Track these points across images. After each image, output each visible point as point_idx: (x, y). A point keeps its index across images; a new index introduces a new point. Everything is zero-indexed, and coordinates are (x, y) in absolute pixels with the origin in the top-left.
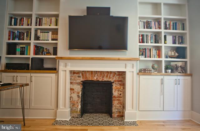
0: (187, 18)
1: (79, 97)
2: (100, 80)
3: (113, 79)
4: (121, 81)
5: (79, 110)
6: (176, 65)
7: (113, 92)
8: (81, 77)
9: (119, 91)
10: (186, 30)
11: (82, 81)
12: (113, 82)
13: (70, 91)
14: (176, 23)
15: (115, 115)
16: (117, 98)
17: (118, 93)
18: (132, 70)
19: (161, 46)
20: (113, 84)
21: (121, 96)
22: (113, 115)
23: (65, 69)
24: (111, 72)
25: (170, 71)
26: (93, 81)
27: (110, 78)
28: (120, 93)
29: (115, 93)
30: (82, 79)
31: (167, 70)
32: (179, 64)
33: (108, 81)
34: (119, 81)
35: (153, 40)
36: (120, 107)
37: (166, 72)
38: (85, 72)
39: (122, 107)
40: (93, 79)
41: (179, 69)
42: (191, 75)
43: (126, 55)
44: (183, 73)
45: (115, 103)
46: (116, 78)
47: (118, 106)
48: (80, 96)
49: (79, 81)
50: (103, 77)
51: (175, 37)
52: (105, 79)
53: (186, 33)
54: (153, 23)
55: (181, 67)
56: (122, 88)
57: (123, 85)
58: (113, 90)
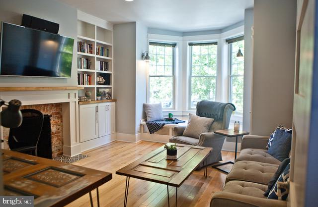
3: (51, 111)
4: (58, 113)
6: (104, 91)
7: (51, 127)
9: (57, 125)
10: (111, 57)
12: (51, 116)
15: (55, 154)
16: (55, 134)
18: (74, 100)
19: (94, 73)
20: (51, 118)
21: (60, 130)
22: (53, 155)
24: (48, 105)
25: (100, 97)
27: (47, 111)
28: (58, 127)
29: (54, 129)
32: (107, 90)
33: (45, 115)
35: (85, 66)
36: (59, 143)
37: (97, 100)
39: (61, 144)
41: (107, 95)
42: (115, 100)
44: (110, 99)
45: (55, 142)
46: (53, 111)
51: (102, 62)
53: (111, 60)
54: (86, 45)
55: (108, 93)
56: (60, 122)
57: (61, 117)
58: (51, 126)
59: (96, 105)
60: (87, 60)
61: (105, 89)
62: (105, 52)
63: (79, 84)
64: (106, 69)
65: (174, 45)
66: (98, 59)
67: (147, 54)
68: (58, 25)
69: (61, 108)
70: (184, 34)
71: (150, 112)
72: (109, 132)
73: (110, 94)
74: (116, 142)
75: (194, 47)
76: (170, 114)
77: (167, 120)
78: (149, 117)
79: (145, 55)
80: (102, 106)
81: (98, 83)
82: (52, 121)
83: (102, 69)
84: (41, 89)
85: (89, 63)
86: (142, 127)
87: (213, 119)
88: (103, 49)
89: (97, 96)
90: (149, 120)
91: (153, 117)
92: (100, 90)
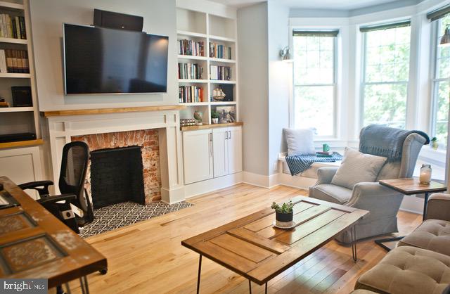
0: (235, 40)
1: (87, 183)
2: (121, 146)
3: (142, 141)
4: (153, 143)
6: (224, 110)
7: (143, 162)
9: (151, 160)
10: (234, 59)
12: (142, 147)
14: (222, 46)
15: (149, 198)
16: (150, 172)
17: (151, 164)
18: (174, 124)
19: (207, 83)
20: (143, 150)
21: (156, 167)
22: (146, 200)
23: (62, 134)
24: (137, 131)
25: (217, 119)
26: (109, 149)
27: (136, 140)
28: (153, 162)
29: (147, 165)
31: (214, 119)
32: (228, 109)
33: (133, 146)
34: (150, 144)
35: (194, 74)
37: (212, 123)
38: (94, 136)
39: (158, 186)
40: (109, 147)
41: (228, 116)
42: (241, 124)
43: (162, 100)
44: (233, 122)
45: (149, 182)
46: (146, 139)
47: (152, 184)
48: (89, 180)
50: (125, 140)
51: (221, 67)
52: (130, 143)
53: (234, 64)
54: (193, 44)
55: (229, 113)
56: (156, 155)
57: (158, 148)
58: (143, 160)
59: (210, 131)
60: (196, 65)
61: (225, 107)
62: (226, 52)
63: (184, 102)
64: (228, 78)
65: (335, 33)
66: (213, 63)
67: (288, 51)
68: (141, 19)
69: (156, 135)
70: (351, 12)
71: (293, 142)
72: (232, 170)
73: (233, 115)
74: (242, 185)
75: (370, 34)
76: (324, 146)
77: (320, 155)
78: (291, 149)
79: (285, 53)
80: (220, 132)
81: (214, 99)
82: (144, 155)
83: (220, 78)
84: (121, 111)
85: (199, 70)
86: (281, 165)
87: (385, 159)
88: (222, 49)
89: (212, 117)
90: (291, 153)
91: (297, 149)
92: (218, 109)
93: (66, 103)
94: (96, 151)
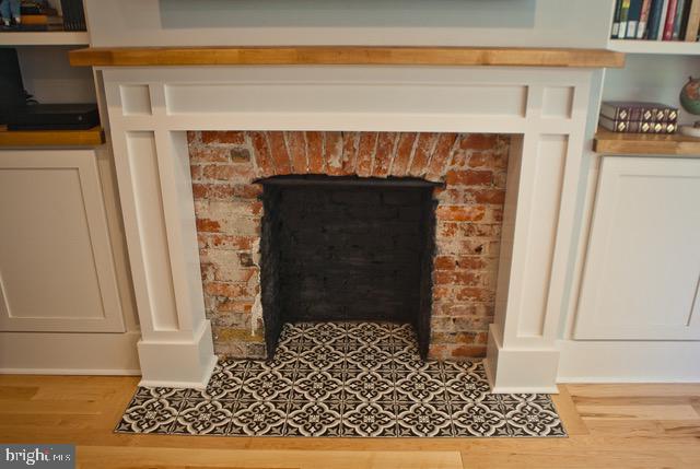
1: (250, 264)
2: (365, 173)
3: (441, 165)
4: (484, 178)
5: (254, 325)
7: (438, 236)
8: (253, 159)
9: (469, 231)
11: (257, 181)
12: (441, 186)
13: (194, 233)
15: (444, 350)
16: (457, 270)
17: (466, 245)
18: (562, 125)
20: (441, 195)
21: (483, 256)
23: (144, 121)
26: (324, 176)
27: (421, 159)
28: (474, 241)
29: (449, 244)
30: (258, 171)
33: (410, 178)
34: (471, 179)
36: (473, 310)
39: (481, 312)
40: (322, 170)
45: (448, 295)
46: (459, 160)
47: (462, 305)
48: (256, 259)
49: (244, 180)
50: (382, 155)
52: (394, 169)
63: (650, 35)
82: (443, 212)
93: (166, 24)
94: (279, 177)
